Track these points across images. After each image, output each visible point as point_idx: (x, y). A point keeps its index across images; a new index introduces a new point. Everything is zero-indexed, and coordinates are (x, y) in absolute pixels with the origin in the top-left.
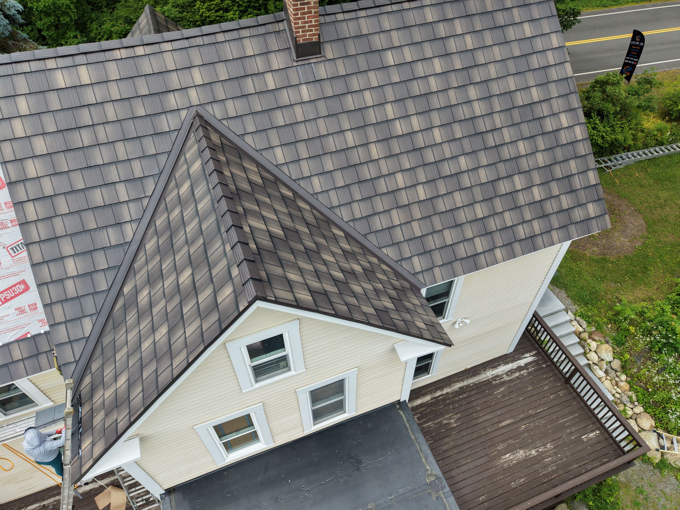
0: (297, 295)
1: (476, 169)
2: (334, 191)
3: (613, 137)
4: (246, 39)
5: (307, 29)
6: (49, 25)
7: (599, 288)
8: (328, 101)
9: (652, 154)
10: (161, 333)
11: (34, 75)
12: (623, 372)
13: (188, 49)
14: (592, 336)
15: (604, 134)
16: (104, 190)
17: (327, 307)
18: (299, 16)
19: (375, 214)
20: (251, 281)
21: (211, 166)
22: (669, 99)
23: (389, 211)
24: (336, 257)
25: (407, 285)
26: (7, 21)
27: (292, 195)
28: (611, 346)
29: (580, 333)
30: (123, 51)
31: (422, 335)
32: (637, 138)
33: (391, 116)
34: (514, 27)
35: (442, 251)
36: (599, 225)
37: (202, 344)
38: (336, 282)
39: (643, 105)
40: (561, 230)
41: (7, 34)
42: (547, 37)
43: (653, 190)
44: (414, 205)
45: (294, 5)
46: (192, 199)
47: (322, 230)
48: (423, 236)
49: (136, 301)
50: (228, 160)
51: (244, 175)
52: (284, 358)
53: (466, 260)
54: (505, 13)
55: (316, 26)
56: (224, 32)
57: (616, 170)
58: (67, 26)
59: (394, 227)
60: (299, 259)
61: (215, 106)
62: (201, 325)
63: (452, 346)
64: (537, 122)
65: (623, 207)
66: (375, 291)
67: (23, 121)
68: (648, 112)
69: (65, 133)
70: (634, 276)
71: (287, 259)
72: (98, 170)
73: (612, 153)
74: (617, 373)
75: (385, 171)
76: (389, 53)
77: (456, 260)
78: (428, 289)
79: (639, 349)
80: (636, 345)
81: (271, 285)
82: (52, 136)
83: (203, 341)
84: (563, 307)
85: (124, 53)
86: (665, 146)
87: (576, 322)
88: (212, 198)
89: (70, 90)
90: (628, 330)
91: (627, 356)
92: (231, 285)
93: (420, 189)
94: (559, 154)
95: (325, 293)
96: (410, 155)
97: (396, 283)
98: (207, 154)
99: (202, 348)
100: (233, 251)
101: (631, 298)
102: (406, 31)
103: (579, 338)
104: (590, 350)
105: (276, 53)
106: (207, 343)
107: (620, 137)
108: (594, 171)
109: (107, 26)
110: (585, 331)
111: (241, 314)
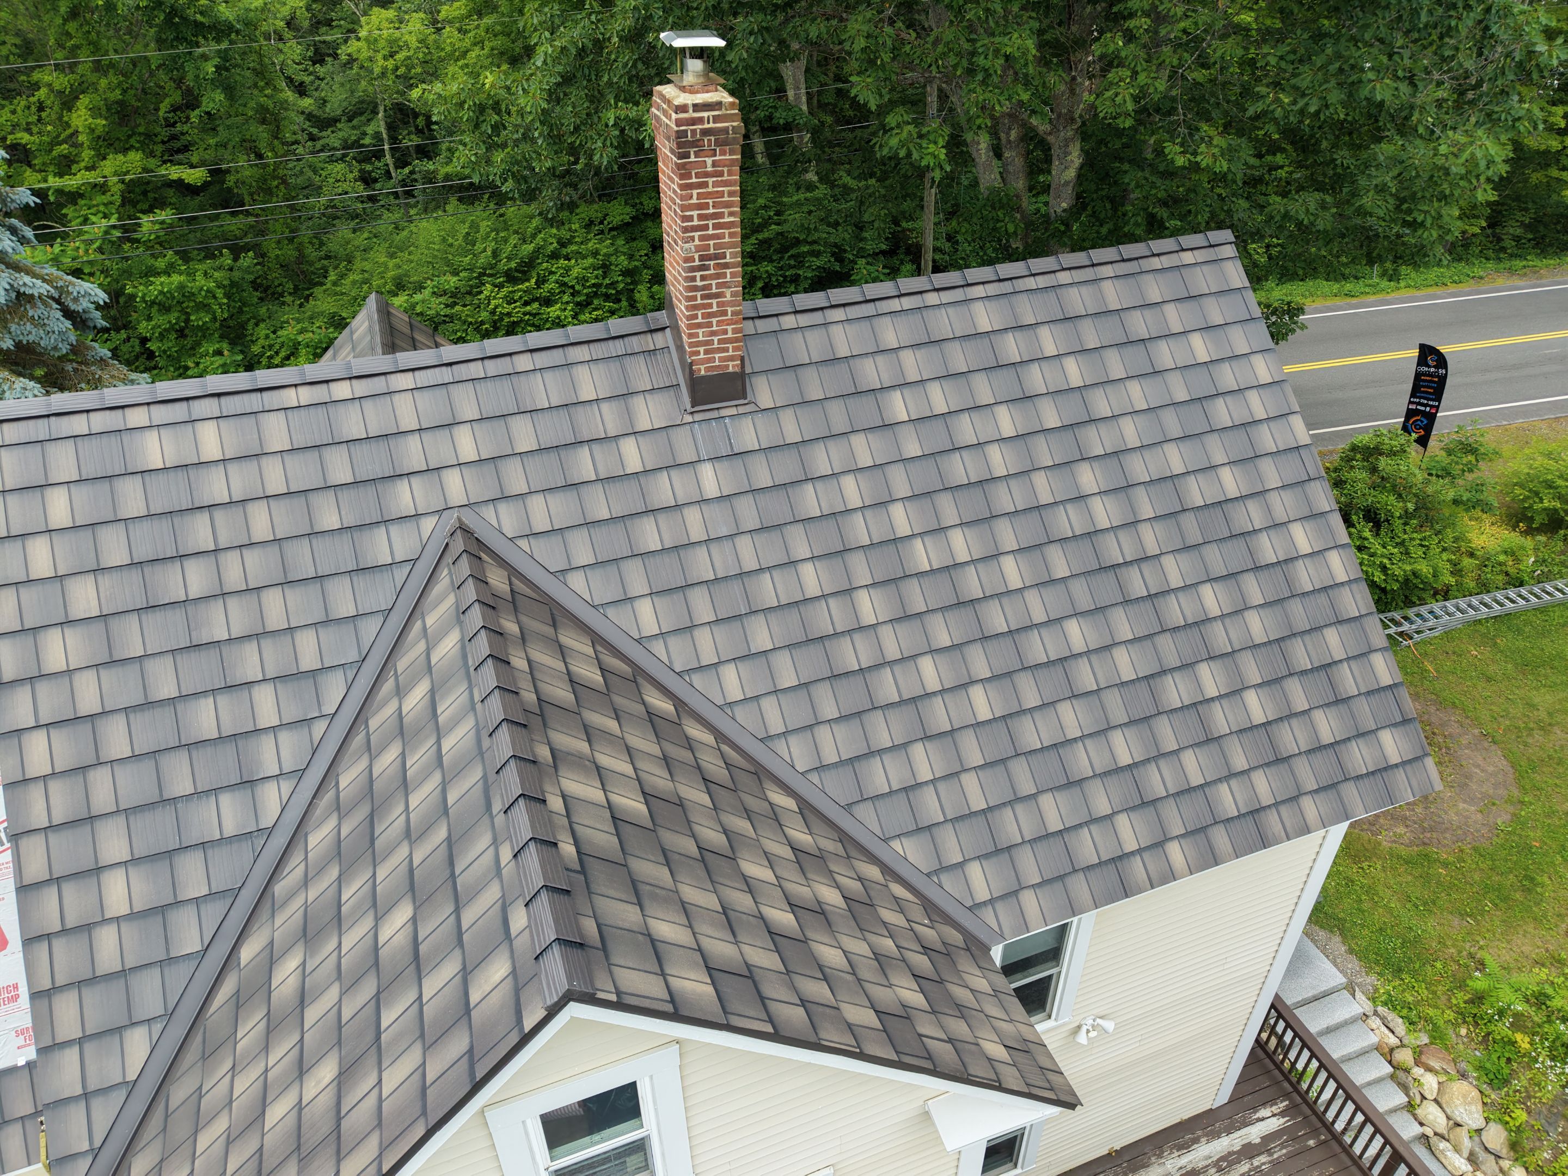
0: (675, 983)
1: (1107, 648)
2: (773, 698)
3: (1408, 568)
4: (580, 367)
5: (716, 346)
6: (165, 330)
7: (1423, 931)
8: (761, 498)
9: (1501, 605)
10: (319, 1082)
11: (95, 441)
12: (1516, 1160)
13: (451, 386)
14: (1424, 1058)
15: (1385, 561)
16: (223, 700)
17: (752, 1014)
18: (700, 320)
19: (870, 754)
20: (556, 948)
21: (483, 645)
22: (1522, 486)
23: (905, 745)
24: (776, 868)
25: (956, 937)
26: (68, 324)
27: (672, 708)
28: (1477, 1087)
29: (1392, 1050)
30: (303, 390)
31: (999, 1081)
32: (1461, 570)
33: (903, 529)
34: (1171, 341)
35: (1039, 847)
36: (1414, 783)
37: (422, 1120)
38: (777, 938)
39: (1465, 498)
40: (1322, 795)
41: (64, 348)
42: (1244, 361)
43: (1517, 688)
44: (964, 732)
45: (689, 299)
46: (431, 725)
47: (742, 795)
48: (990, 809)
49: (267, 985)
50: (525, 631)
51: (560, 666)
52: (640, 1147)
53: (1098, 870)
54: (1148, 313)
55: (736, 340)
56: (531, 351)
57: (1423, 642)
58: (204, 332)
59: (919, 785)
60: (682, 880)
61: (503, 507)
62: (424, 1062)
63: (1079, 1107)
64: (1241, 542)
65: (1454, 729)
66: (877, 959)
67: (54, 541)
68: (1477, 513)
69: (147, 569)
70: (1506, 899)
71: (652, 882)
72: (213, 653)
73: (1409, 603)
74: (1501, 1162)
75: (892, 653)
76: (897, 396)
77: (1075, 871)
78: (1006, 947)
79: (1548, 1095)
80: (1539, 1085)
81: (607, 957)
82: (115, 575)
83: (424, 1113)
84: (1340, 979)
85: (306, 395)
86: (1527, 587)
87: (1378, 1021)
88: (477, 723)
89: (172, 474)
90: (1513, 1043)
91: (1521, 1116)
92: (507, 954)
93: (978, 694)
94: (1299, 613)
95: (749, 974)
96: (950, 615)
97: (929, 934)
98: (476, 617)
99: (420, 1131)
100: (517, 863)
101: (1507, 957)
102: (934, 350)
103: (1390, 1062)
104: (1424, 1098)
105: (647, 396)
106: (433, 1120)
107: (1424, 568)
108: (1386, 654)
109: (289, 332)
110: (1403, 1046)
111: (526, 1039)
